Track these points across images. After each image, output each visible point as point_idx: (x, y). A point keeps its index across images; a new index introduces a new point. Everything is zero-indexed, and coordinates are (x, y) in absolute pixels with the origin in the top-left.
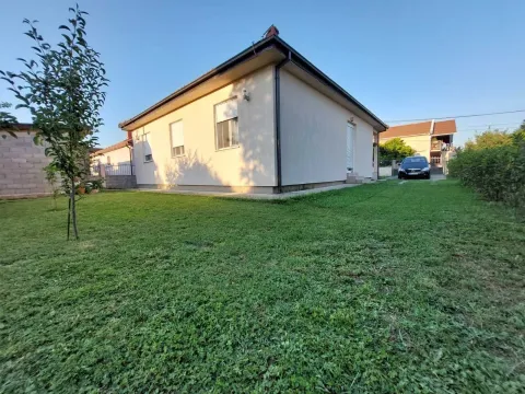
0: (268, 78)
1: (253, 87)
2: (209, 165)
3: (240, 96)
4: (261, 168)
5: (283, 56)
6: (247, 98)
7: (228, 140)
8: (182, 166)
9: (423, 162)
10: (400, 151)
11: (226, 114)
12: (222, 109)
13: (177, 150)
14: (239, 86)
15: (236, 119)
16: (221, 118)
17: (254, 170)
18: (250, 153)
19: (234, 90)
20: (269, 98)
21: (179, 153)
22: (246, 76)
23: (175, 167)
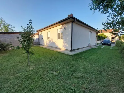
0: (70, 25)
1: (66, 26)
2: (55, 42)
3: (63, 28)
4: (67, 46)
5: (74, 20)
6: (65, 29)
7: (60, 38)
8: (50, 42)
9: (109, 41)
10: (103, 37)
11: (60, 32)
12: (59, 30)
13: (49, 38)
14: (63, 26)
15: (62, 33)
16: (59, 32)
17: (66, 46)
18: (65, 42)
19: (62, 27)
20: (70, 30)
21: (49, 39)
22: (65, 24)
23: (48, 42)
